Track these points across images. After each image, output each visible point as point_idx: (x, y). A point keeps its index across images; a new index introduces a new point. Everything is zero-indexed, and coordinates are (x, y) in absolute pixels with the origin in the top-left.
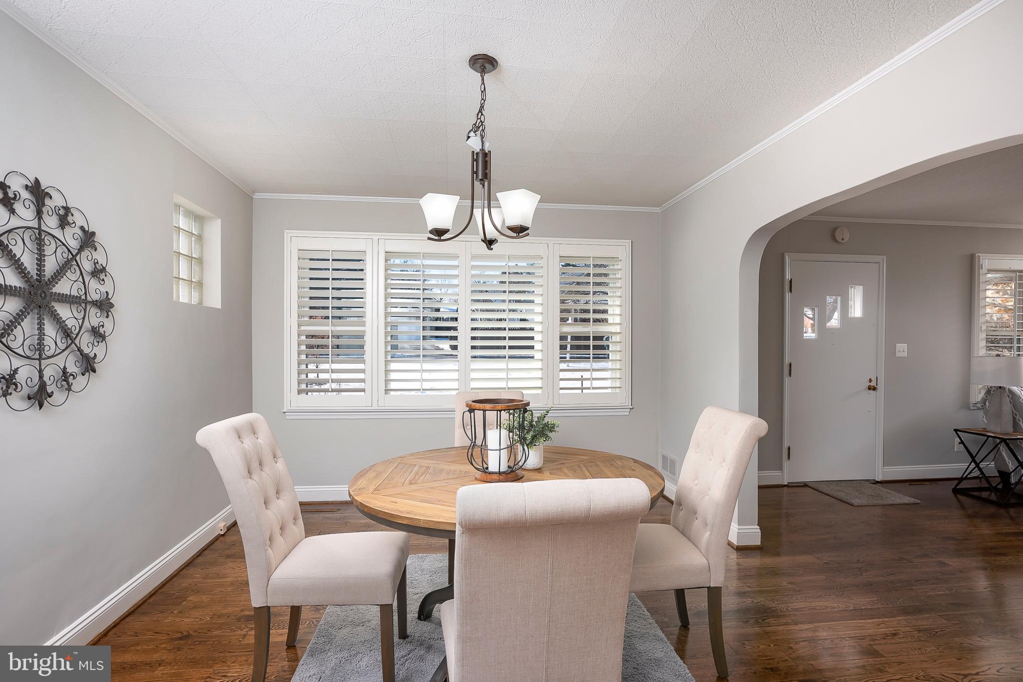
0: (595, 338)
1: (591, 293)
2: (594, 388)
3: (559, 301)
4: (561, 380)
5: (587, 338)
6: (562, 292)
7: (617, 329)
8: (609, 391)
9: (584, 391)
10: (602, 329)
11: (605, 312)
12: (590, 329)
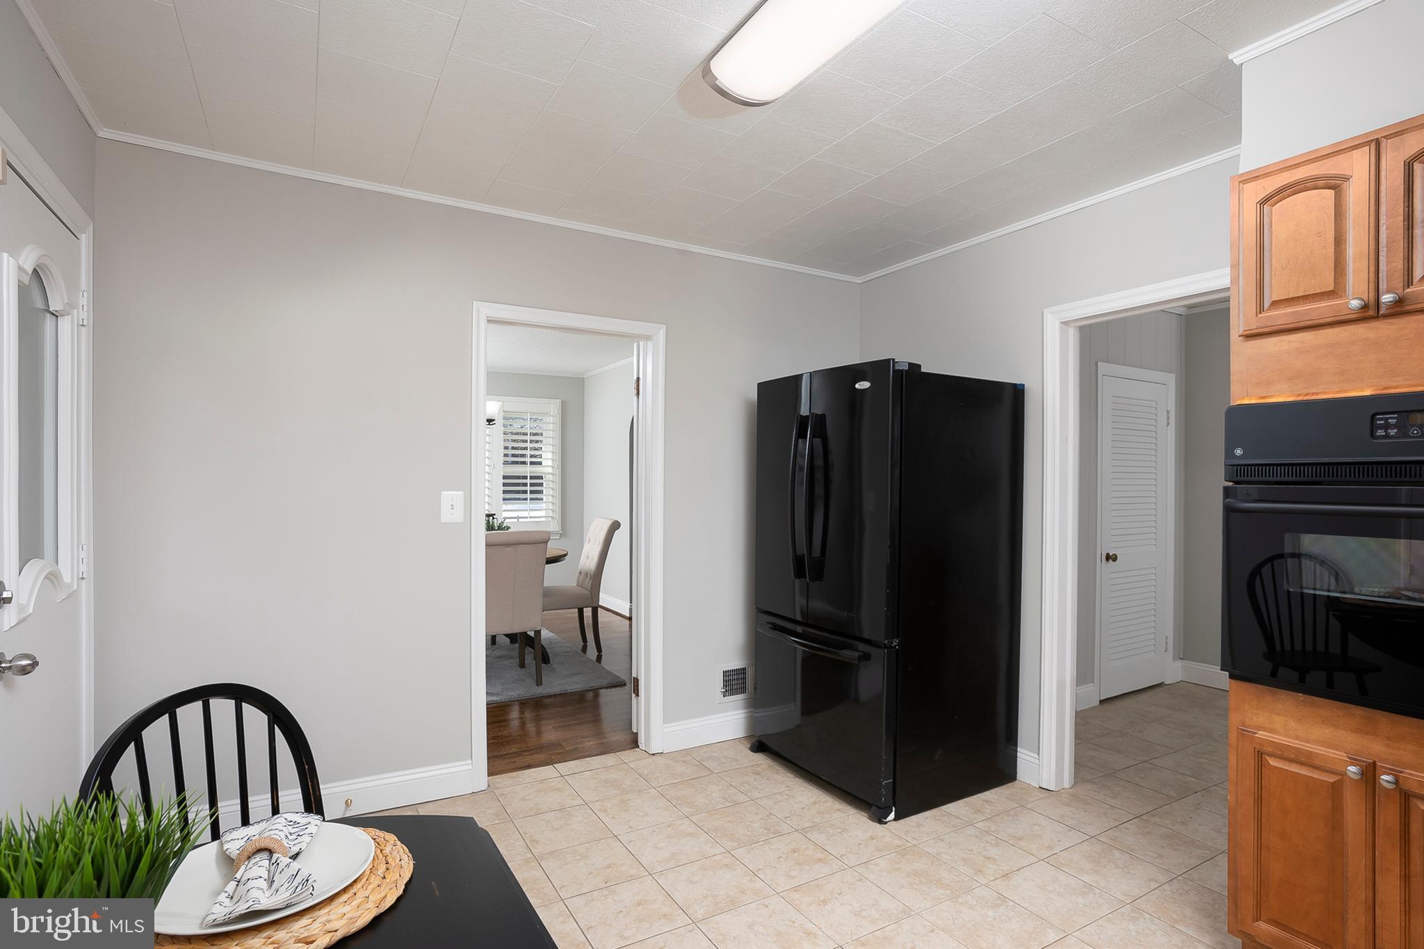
0: (532, 478)
1: (529, 441)
2: (530, 517)
3: (503, 448)
4: (504, 511)
5: (525, 477)
6: (505, 441)
7: (550, 470)
8: (544, 519)
9: (520, 520)
10: (537, 470)
11: (540, 456)
12: (528, 470)
